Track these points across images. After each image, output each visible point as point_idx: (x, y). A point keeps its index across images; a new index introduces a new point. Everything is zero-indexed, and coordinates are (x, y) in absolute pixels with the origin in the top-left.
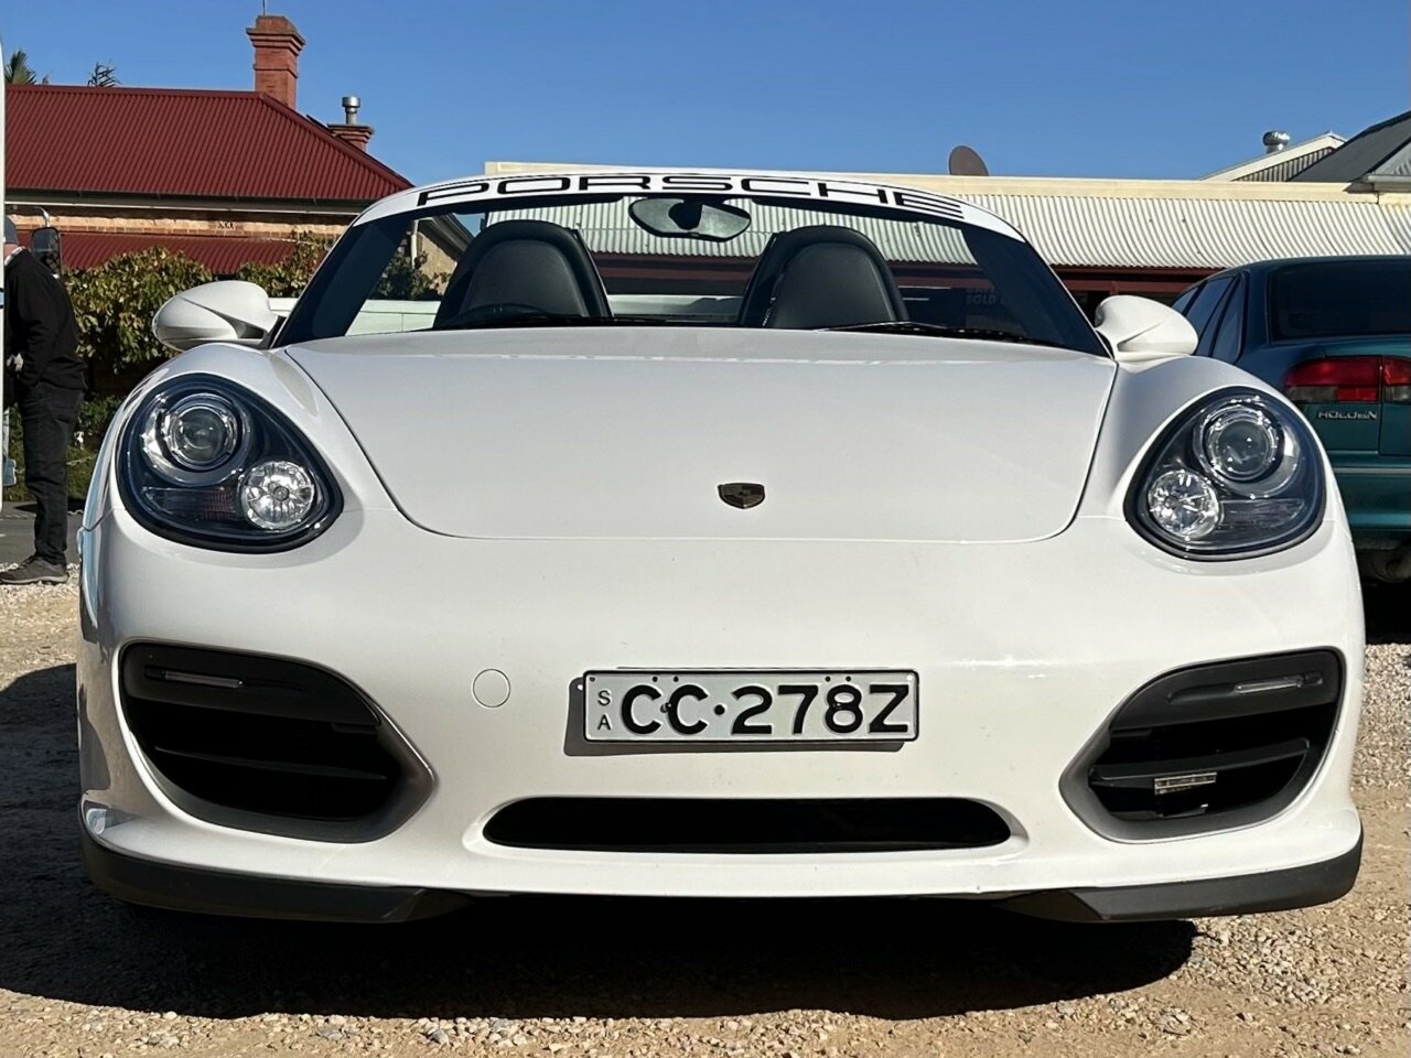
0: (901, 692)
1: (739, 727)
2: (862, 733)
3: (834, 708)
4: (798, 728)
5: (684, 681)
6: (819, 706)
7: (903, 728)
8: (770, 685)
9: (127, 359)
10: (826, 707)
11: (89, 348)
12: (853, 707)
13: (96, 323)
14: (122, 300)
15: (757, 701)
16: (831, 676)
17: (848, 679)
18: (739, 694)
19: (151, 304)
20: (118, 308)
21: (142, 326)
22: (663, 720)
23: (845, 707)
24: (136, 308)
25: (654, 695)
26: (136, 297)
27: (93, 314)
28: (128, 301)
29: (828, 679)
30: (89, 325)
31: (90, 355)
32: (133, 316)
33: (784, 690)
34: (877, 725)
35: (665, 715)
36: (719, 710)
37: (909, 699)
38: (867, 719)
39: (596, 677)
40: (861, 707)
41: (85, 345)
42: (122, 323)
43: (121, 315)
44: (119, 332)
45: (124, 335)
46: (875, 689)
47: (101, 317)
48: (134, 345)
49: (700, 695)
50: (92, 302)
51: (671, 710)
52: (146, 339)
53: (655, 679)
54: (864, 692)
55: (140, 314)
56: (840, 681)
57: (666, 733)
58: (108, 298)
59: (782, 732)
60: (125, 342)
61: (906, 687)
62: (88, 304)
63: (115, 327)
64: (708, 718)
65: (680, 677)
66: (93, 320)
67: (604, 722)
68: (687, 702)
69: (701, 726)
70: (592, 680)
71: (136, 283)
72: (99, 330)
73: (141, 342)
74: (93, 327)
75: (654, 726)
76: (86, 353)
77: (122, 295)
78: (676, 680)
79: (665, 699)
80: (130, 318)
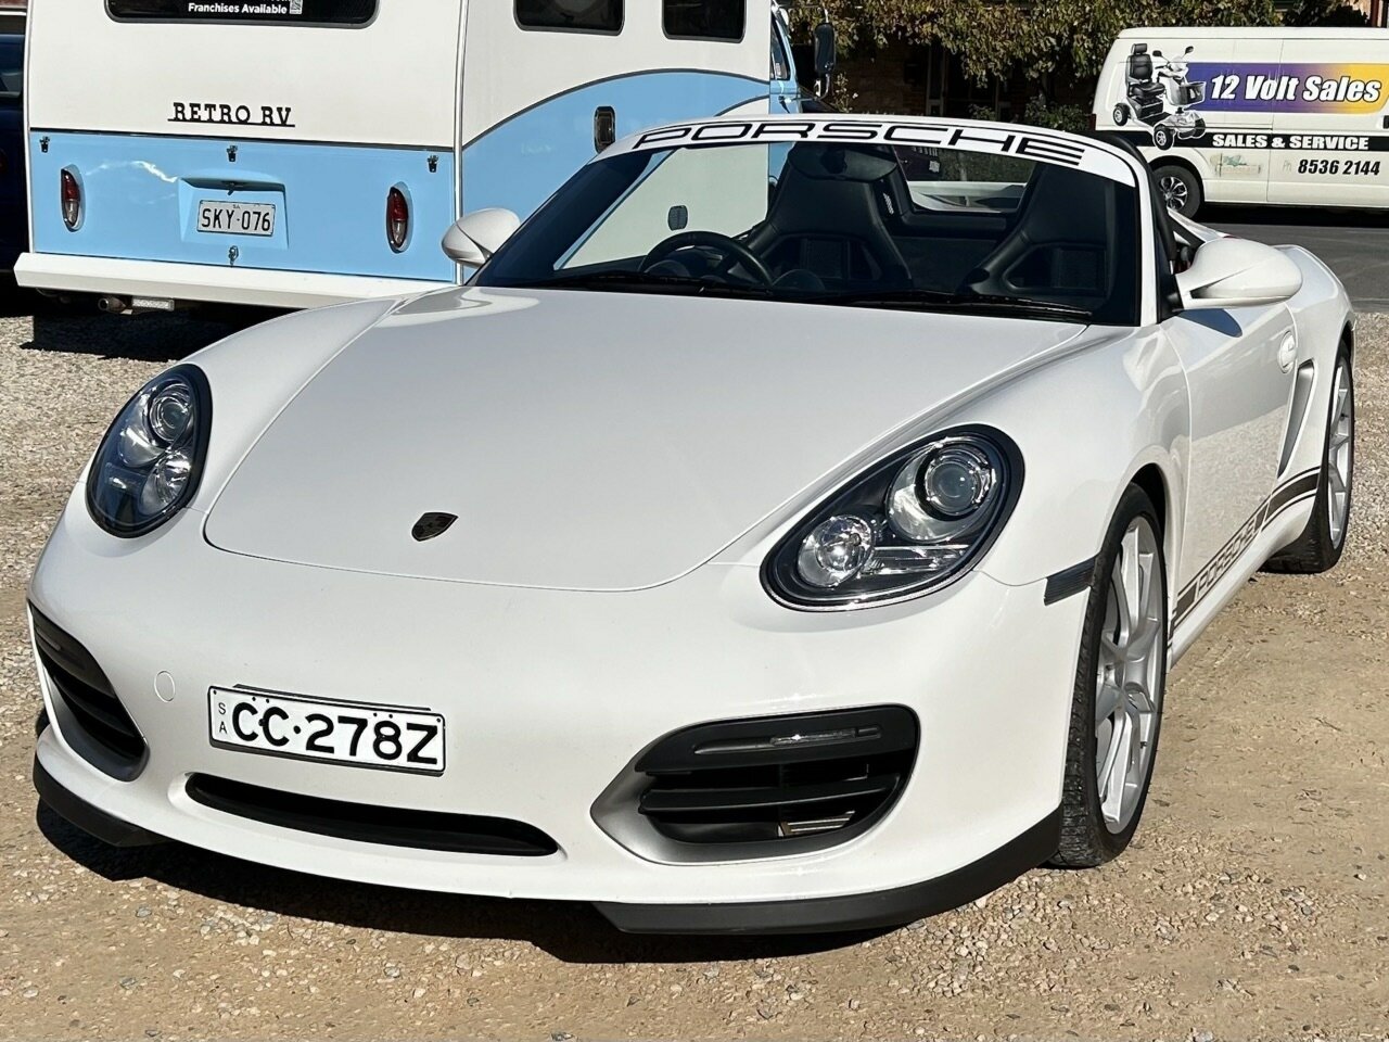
0: (432, 731)
1: (311, 745)
2: (402, 761)
3: (380, 738)
4: (353, 752)
5: (274, 703)
6: (369, 735)
7: (433, 761)
8: (333, 713)
9: (1078, 75)
10: (374, 737)
11: (1049, 64)
12: (395, 739)
13: (1055, 43)
14: (1076, 23)
15: (322, 726)
16: (378, 712)
17: (391, 716)
18: (311, 718)
19: (1098, 26)
20: (1073, 30)
21: (1091, 45)
22: (260, 730)
23: (388, 738)
24: (1087, 30)
25: (254, 711)
26: (1087, 21)
27: (1053, 35)
28: (1082, 24)
29: (375, 715)
30: (1049, 45)
31: (1050, 70)
32: (1084, 37)
33: (343, 720)
34: (413, 756)
35: (261, 728)
36: (297, 730)
37: (438, 738)
38: (406, 750)
39: (218, 691)
40: (400, 739)
41: (1046, 62)
42: (1075, 43)
43: (1075, 37)
44: (1072, 51)
45: (1076, 54)
46: (411, 727)
47: (1059, 38)
48: (1084, 62)
49: (284, 716)
50: (1052, 25)
51: (264, 723)
52: (1094, 57)
53: (254, 699)
54: (403, 728)
55: (1090, 35)
56: (383, 716)
57: (261, 742)
58: (1066, 21)
59: (342, 753)
60: (1078, 60)
61: (436, 727)
62: (1049, 27)
63: (1070, 46)
64: (290, 734)
65: (271, 700)
66: (1053, 40)
67: (223, 728)
68: (275, 719)
69: (284, 741)
70: (215, 693)
71: (1088, 8)
72: (1057, 48)
73: (1090, 60)
74: (1052, 47)
75: (253, 736)
76: (1047, 68)
77: (1077, 19)
78: (268, 701)
79: (260, 715)
80: (1082, 39)
